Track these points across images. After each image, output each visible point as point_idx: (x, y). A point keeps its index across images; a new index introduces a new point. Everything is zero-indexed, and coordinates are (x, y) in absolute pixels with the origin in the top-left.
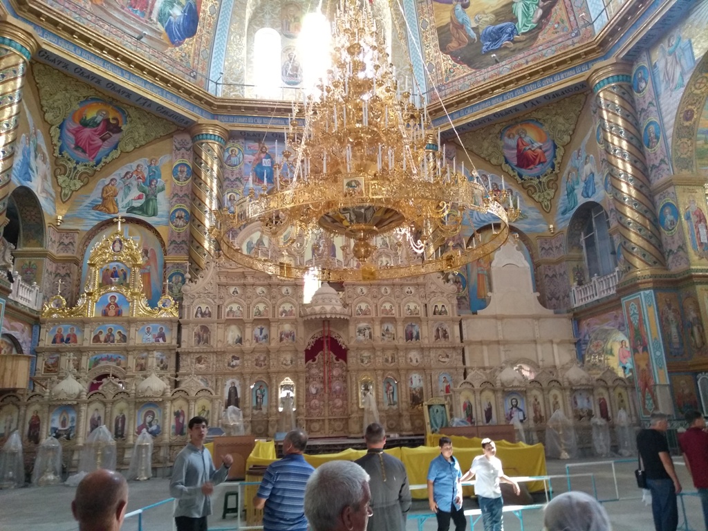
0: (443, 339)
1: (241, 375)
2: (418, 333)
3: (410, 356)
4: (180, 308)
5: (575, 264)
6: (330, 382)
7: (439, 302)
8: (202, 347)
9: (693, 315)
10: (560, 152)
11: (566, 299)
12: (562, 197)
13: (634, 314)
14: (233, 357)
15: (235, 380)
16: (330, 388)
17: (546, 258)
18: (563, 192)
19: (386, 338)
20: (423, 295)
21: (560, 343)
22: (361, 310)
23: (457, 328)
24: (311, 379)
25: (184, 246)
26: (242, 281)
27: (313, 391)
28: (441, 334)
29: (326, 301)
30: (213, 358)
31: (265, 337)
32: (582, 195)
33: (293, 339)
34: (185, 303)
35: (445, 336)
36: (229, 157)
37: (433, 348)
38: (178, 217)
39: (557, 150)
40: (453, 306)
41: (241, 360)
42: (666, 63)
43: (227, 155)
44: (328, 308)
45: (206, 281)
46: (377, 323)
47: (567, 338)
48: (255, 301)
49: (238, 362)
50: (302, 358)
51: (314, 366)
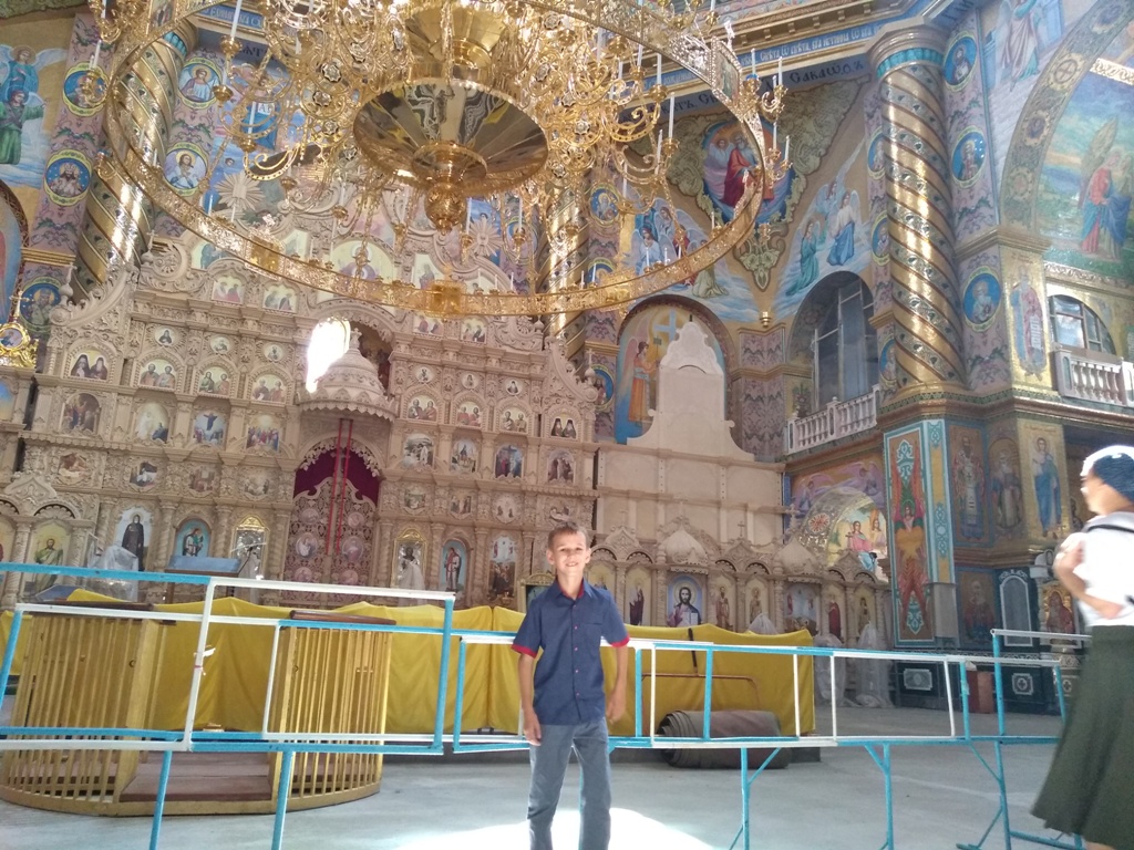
0: (562, 480)
1: (157, 503)
2: (519, 465)
3: (498, 504)
4: (41, 353)
5: (797, 382)
6: (339, 537)
7: (563, 413)
8: (77, 435)
9: (1006, 468)
10: (799, 184)
11: (776, 438)
12: (790, 266)
13: (906, 460)
14: (144, 465)
15: (141, 511)
16: (338, 549)
17: (749, 366)
18: (795, 256)
19: (458, 467)
20: (538, 397)
21: (759, 512)
22: (418, 409)
23: (589, 463)
24: (303, 528)
25: (69, 233)
26: (183, 319)
27: (304, 550)
28: (560, 470)
29: (352, 380)
30: (100, 462)
31: (218, 435)
32: (829, 261)
33: (275, 446)
34: (53, 343)
35: (567, 474)
36: (191, 83)
37: (543, 493)
38: (64, 175)
39: (794, 181)
40: (586, 425)
41: (160, 473)
42: (1011, 33)
43: (186, 77)
44: (354, 394)
45: (105, 306)
46: (446, 437)
47: (771, 504)
48: (206, 360)
49: (153, 475)
50: (288, 483)
51: (312, 503)
